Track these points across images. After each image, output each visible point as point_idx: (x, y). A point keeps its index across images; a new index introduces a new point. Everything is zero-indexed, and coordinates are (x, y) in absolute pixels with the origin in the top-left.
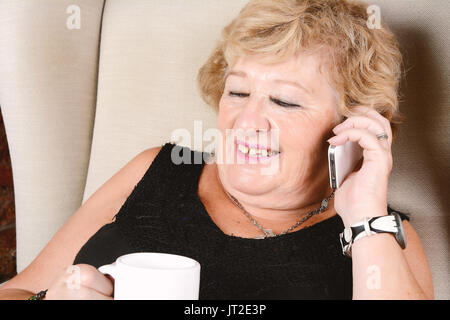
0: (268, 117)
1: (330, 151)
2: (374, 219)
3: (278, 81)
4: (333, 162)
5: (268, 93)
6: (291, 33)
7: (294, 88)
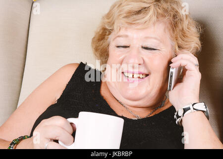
0: (143, 56)
1: (171, 70)
2: (195, 104)
3: (147, 38)
4: (171, 76)
5: (141, 45)
6: (151, 12)
7: (155, 41)
